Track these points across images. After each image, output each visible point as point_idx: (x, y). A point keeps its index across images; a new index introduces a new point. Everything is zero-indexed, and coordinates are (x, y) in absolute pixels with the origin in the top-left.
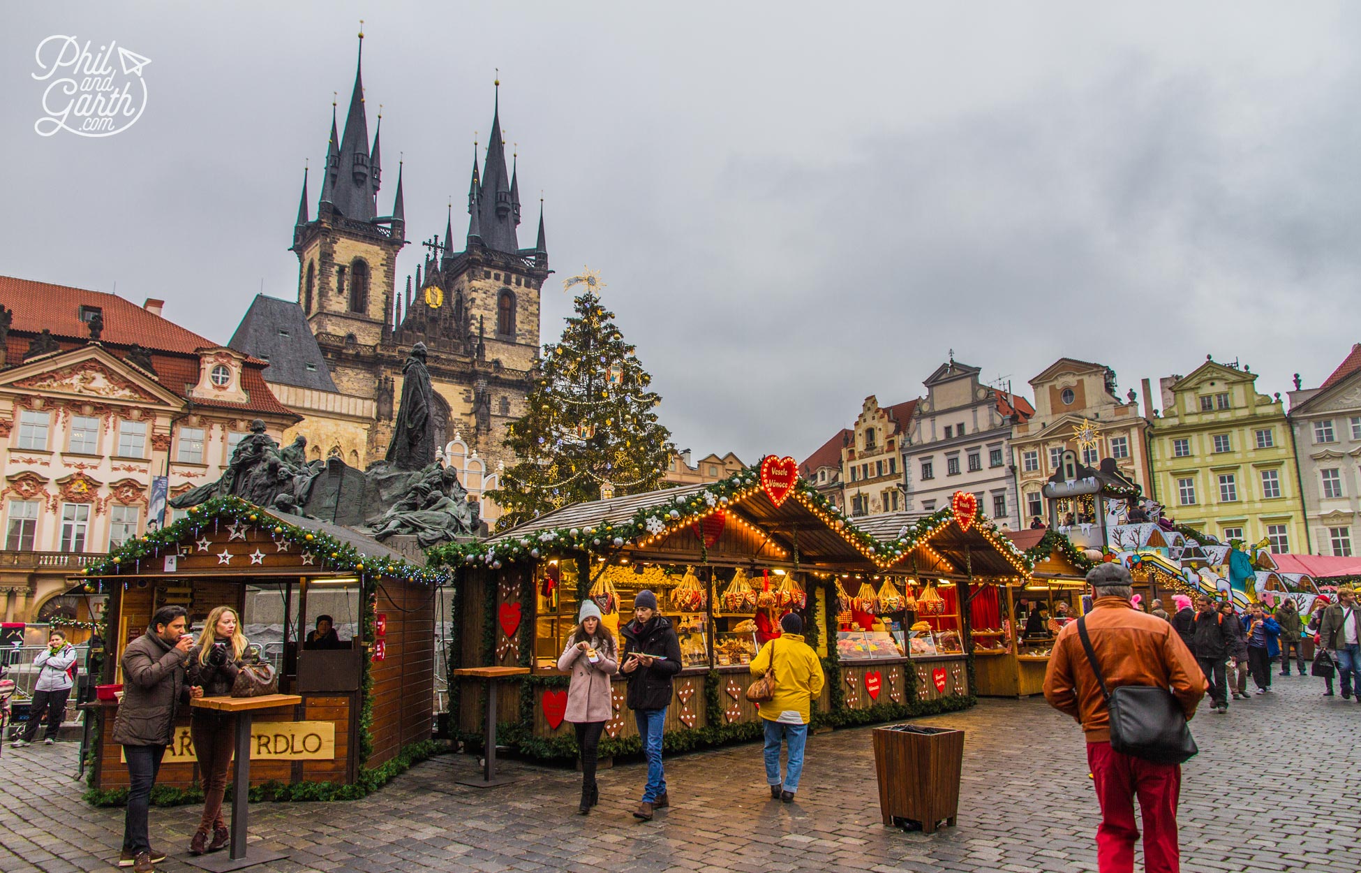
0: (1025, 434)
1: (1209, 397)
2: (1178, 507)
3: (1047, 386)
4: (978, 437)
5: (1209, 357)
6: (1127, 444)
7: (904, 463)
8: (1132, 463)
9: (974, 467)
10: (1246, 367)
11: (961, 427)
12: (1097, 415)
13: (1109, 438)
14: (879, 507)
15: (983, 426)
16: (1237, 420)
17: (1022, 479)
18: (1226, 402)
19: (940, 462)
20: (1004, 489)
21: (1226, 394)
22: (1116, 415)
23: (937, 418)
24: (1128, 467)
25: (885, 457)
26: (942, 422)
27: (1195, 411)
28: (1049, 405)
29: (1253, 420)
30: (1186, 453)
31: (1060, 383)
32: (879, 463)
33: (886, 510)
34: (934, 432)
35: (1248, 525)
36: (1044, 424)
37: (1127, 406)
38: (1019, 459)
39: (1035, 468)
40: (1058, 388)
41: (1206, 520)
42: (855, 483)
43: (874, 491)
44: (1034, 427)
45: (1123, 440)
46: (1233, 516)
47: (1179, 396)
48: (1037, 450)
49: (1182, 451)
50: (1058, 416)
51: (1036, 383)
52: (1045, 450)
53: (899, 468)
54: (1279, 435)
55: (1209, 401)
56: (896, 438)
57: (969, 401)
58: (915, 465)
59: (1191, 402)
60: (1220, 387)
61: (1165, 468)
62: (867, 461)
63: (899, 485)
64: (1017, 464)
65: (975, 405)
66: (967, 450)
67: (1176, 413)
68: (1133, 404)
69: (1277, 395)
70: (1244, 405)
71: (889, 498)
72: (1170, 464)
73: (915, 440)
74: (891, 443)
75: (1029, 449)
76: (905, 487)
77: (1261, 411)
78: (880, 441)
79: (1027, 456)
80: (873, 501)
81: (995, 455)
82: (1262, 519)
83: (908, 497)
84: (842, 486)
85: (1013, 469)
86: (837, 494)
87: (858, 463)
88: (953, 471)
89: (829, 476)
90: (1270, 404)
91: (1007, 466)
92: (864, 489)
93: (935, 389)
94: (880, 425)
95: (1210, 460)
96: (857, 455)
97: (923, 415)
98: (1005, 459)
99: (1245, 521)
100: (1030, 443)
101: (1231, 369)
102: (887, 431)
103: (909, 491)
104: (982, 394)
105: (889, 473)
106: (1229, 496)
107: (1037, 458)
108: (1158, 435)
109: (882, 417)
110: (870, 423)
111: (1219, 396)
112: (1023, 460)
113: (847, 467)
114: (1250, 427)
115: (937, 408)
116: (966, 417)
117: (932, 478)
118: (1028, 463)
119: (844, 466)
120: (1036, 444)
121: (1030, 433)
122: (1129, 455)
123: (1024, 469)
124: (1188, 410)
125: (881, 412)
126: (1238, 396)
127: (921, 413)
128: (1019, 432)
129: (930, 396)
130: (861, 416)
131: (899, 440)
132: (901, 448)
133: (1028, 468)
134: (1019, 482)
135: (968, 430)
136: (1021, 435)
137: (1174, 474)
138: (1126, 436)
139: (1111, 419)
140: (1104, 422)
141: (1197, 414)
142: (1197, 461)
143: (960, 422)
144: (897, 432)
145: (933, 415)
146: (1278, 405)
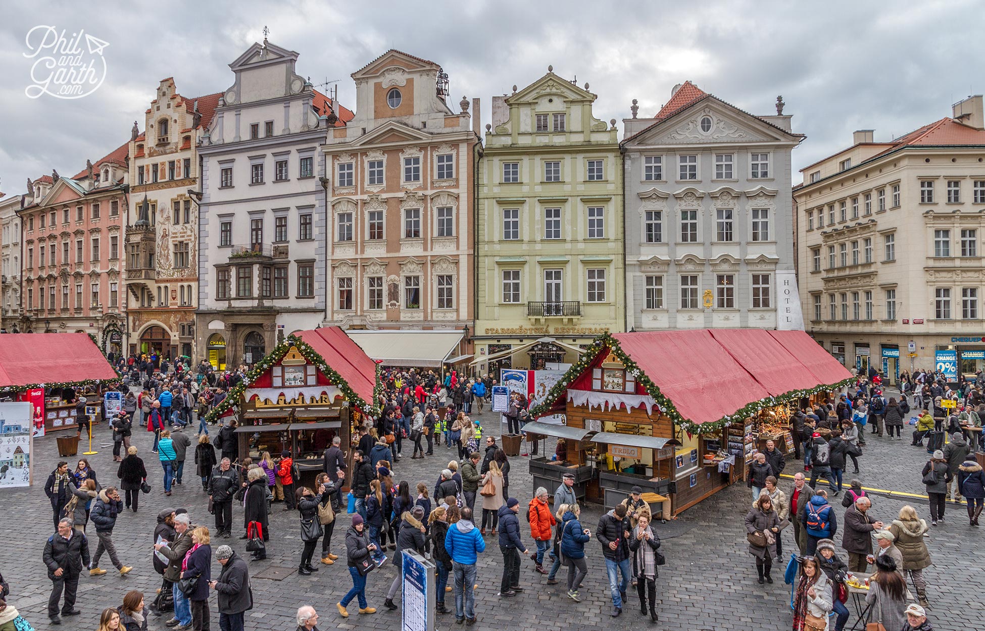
0: (342, 140)
1: (546, 115)
2: (500, 242)
3: (372, 83)
4: (289, 139)
5: (550, 69)
6: (454, 163)
7: (201, 166)
8: (457, 186)
9: (281, 176)
10: (587, 86)
11: (269, 125)
12: (424, 124)
13: (435, 154)
14: (168, 218)
15: (296, 127)
16: (571, 146)
17: (334, 195)
18: (562, 124)
19: (242, 167)
20: (313, 206)
21: (563, 114)
22: (445, 126)
23: (244, 112)
24: (452, 190)
25: (180, 156)
26: (249, 117)
27: (530, 131)
28: (372, 107)
29: (586, 148)
30: (515, 179)
31: (387, 81)
32: (172, 163)
33: (177, 222)
34: (238, 128)
35: (569, 267)
36: (364, 130)
37: (458, 117)
38: (332, 171)
39: (350, 183)
40: (384, 86)
41: (527, 258)
42: (143, 186)
43: (164, 198)
44: (353, 133)
45: (450, 158)
46: (554, 256)
47: (514, 110)
48: (353, 161)
49: (511, 177)
50: (381, 121)
51: (360, 77)
52: (362, 162)
53: (194, 172)
54: (611, 166)
55: (545, 120)
56: (192, 134)
57: (281, 93)
58: (213, 169)
59: (526, 119)
60: (558, 105)
61: (491, 195)
62: (158, 160)
63: (190, 192)
64: (329, 176)
65: (287, 99)
66: (274, 155)
67: (510, 132)
68: (464, 114)
69: (613, 122)
70: (580, 130)
71: (181, 209)
72: (497, 191)
73: (215, 138)
74: (187, 139)
75: (345, 160)
76: (199, 195)
77: (597, 138)
78: (175, 137)
79: (342, 167)
80: (162, 211)
81: (306, 164)
82: (583, 262)
83: (202, 209)
84: (126, 190)
85: (324, 182)
86: (121, 199)
87: (147, 162)
88: (257, 177)
89: (114, 176)
90: (605, 131)
91: (317, 178)
92: (152, 195)
93: (244, 75)
94: (176, 116)
95: (539, 189)
96: (146, 151)
97: (227, 107)
98: (317, 170)
99: (567, 262)
100: (346, 151)
101: (571, 86)
102: (183, 124)
103: (204, 201)
104: (297, 87)
105: (182, 177)
106: (553, 232)
107: (353, 171)
108: (488, 155)
109: (179, 106)
110: (165, 112)
111: (555, 115)
112: (337, 172)
113: (134, 165)
114: (583, 155)
115: (244, 100)
116: (275, 113)
117: (232, 187)
118: (342, 176)
119: (131, 163)
120: (353, 154)
121: (347, 140)
122: (454, 176)
123: (337, 184)
124: (522, 130)
125: (178, 100)
126: (575, 116)
127: (224, 105)
128: (335, 137)
129: (238, 83)
130: (154, 102)
131: (197, 135)
132: (199, 147)
133: (342, 183)
134: (331, 199)
135: (277, 131)
136: (337, 141)
137: (500, 203)
138: (454, 153)
139: (439, 131)
140: (432, 134)
141: (531, 134)
142: (525, 189)
143: (268, 119)
144: (196, 126)
145: (238, 107)
146: (612, 133)
